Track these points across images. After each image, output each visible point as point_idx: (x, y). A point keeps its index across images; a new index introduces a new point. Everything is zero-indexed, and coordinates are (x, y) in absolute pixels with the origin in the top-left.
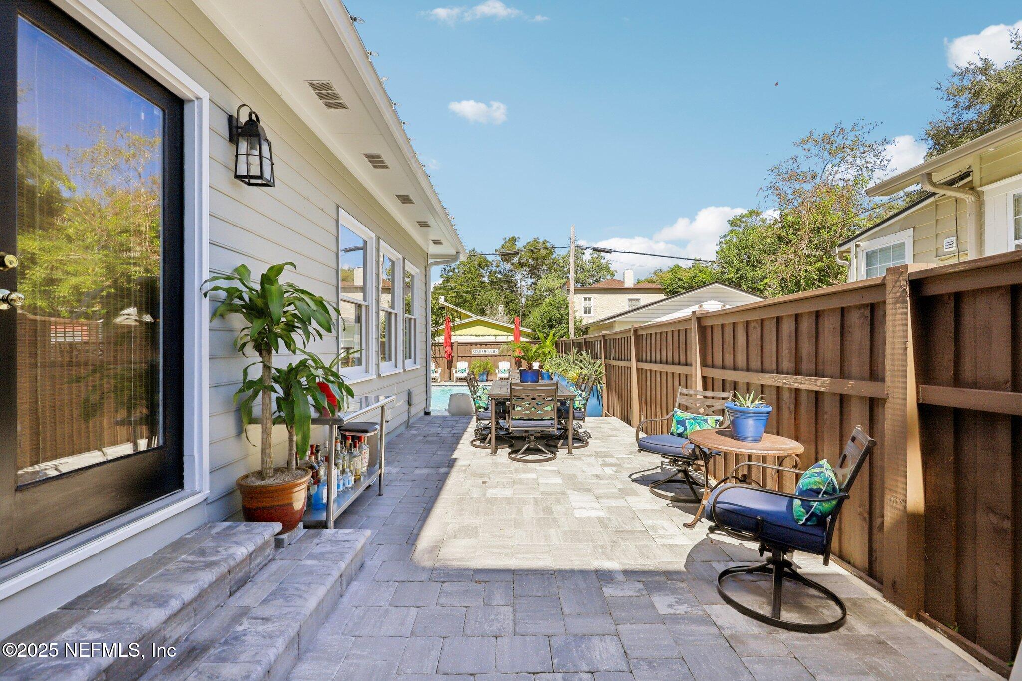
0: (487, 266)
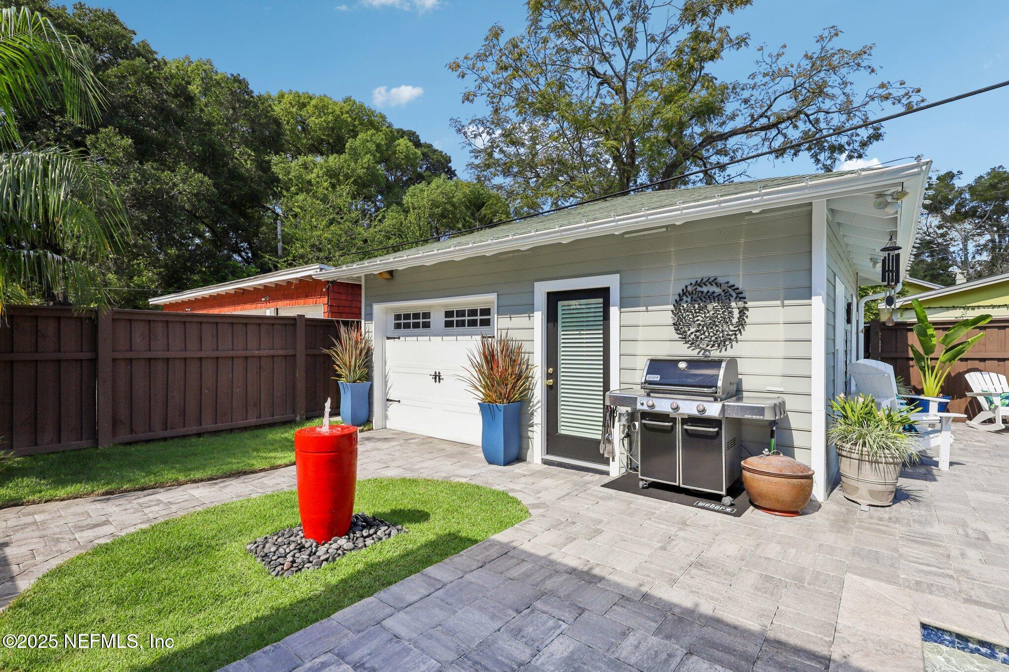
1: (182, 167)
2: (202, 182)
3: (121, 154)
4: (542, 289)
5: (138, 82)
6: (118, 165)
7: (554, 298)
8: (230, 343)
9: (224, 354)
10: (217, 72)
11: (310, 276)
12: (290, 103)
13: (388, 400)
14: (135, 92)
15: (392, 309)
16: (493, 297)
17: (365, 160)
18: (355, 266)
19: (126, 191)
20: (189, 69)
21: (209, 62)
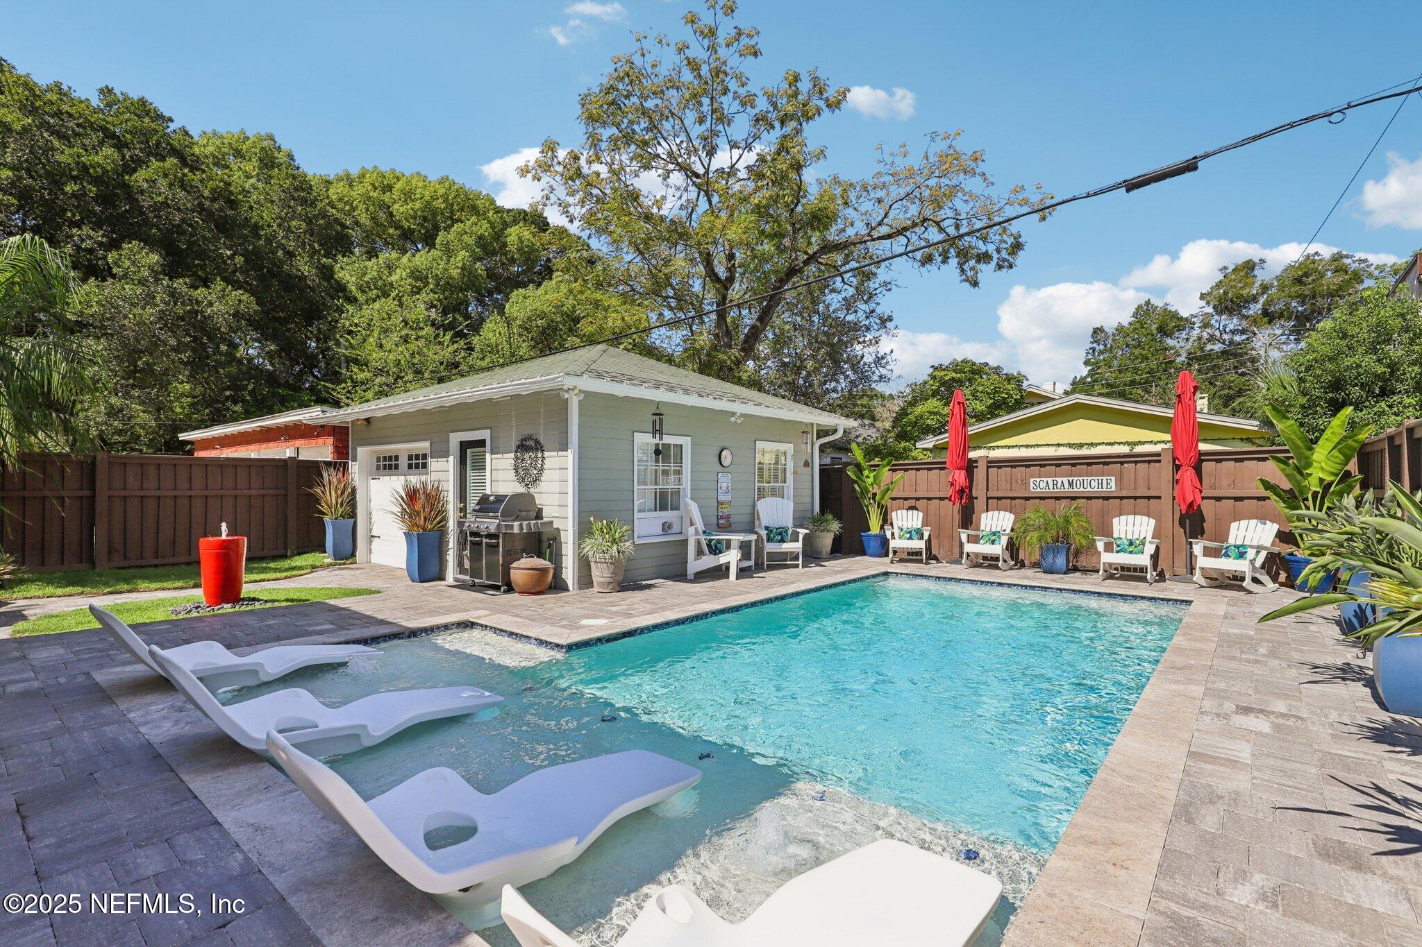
0: (1179, 328)
1: (219, 285)
2: (240, 301)
3: (146, 273)
4: (455, 439)
5: (171, 185)
6: (143, 285)
7: (464, 446)
8: (220, 483)
9: (214, 493)
10: (279, 148)
11: (300, 421)
12: (373, 185)
13: (373, 536)
14: (166, 198)
15: (376, 452)
16: (426, 444)
17: (459, 258)
18: (341, 412)
19: (152, 314)
20: (244, 147)
21: (271, 138)
